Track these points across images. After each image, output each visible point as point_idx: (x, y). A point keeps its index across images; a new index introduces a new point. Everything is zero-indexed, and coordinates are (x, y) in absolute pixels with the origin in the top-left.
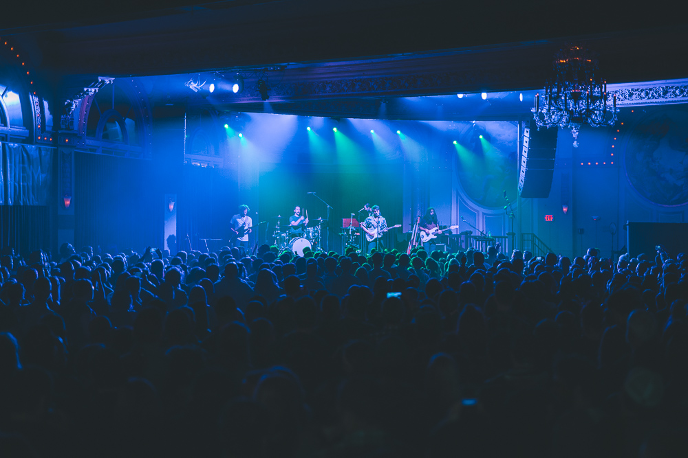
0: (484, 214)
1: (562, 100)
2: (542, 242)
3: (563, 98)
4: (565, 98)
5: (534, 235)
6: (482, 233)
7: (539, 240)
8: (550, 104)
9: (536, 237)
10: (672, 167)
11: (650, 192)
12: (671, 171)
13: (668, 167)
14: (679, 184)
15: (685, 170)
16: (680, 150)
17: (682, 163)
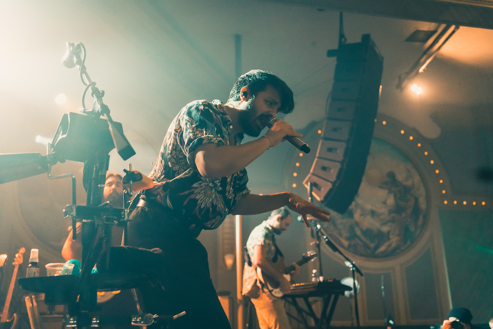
10: (374, 208)
11: (348, 239)
12: (373, 213)
13: (369, 207)
14: (385, 229)
15: (390, 212)
16: (381, 187)
17: (385, 203)
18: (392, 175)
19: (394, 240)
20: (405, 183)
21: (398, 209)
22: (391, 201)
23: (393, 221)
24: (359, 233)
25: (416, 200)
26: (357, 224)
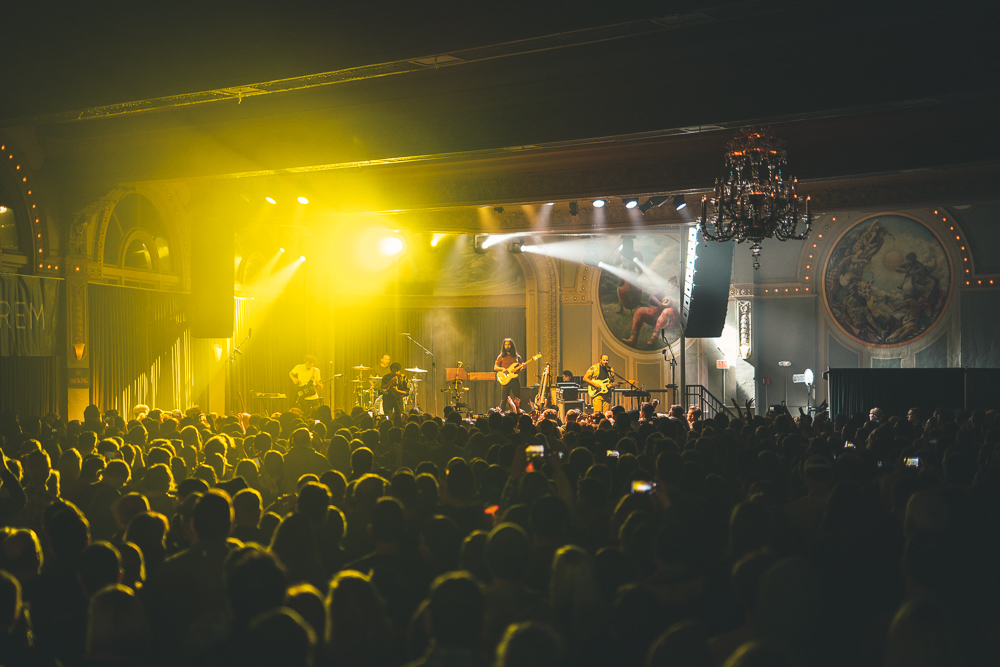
0: (635, 360)
1: (737, 206)
2: (713, 398)
3: (739, 203)
4: (742, 202)
5: (702, 388)
6: (632, 386)
7: (709, 394)
8: (721, 213)
9: (706, 391)
10: (888, 294)
11: (858, 327)
12: (887, 299)
13: (883, 293)
14: (898, 316)
15: (906, 297)
16: (899, 271)
17: (901, 288)
18: (912, 257)
19: (907, 325)
20: (925, 264)
21: (915, 294)
22: (908, 285)
23: (908, 306)
24: (870, 320)
25: (937, 281)
26: (870, 311)
